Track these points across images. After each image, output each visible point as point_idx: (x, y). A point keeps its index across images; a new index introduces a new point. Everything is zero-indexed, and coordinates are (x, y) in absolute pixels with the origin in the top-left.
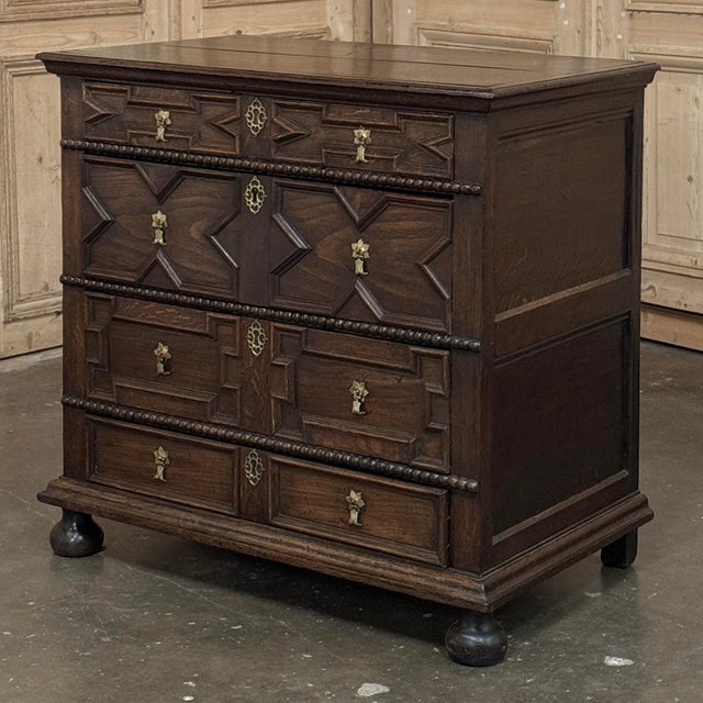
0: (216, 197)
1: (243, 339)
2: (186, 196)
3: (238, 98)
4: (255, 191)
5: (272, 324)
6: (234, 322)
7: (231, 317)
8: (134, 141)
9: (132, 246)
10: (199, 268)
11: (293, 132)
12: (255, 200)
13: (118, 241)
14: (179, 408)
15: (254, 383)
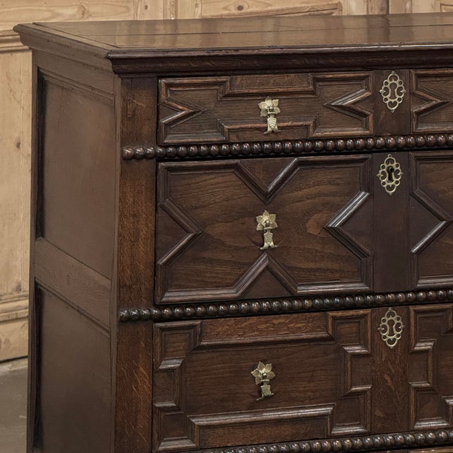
0: (338, 184)
1: (376, 332)
2: (301, 189)
3: (370, 73)
4: (391, 171)
5: (412, 308)
6: (364, 316)
7: (361, 312)
8: (233, 138)
9: (228, 257)
10: (318, 265)
11: (439, 101)
12: (390, 179)
13: (207, 254)
14: (287, 431)
15: (388, 378)
